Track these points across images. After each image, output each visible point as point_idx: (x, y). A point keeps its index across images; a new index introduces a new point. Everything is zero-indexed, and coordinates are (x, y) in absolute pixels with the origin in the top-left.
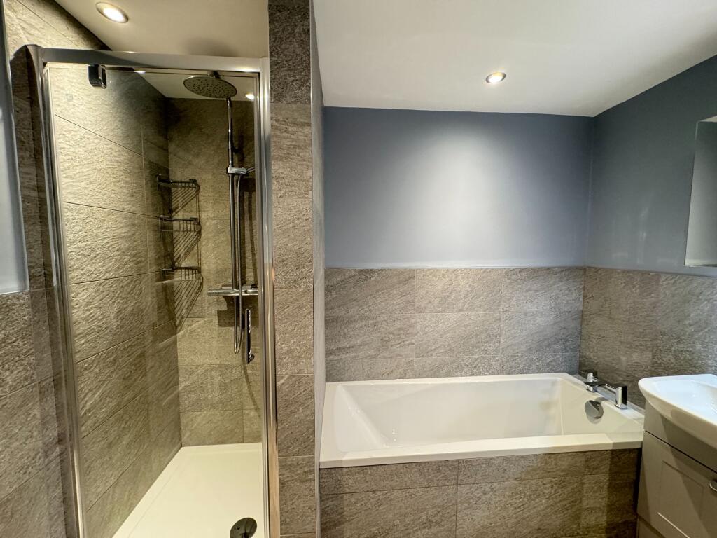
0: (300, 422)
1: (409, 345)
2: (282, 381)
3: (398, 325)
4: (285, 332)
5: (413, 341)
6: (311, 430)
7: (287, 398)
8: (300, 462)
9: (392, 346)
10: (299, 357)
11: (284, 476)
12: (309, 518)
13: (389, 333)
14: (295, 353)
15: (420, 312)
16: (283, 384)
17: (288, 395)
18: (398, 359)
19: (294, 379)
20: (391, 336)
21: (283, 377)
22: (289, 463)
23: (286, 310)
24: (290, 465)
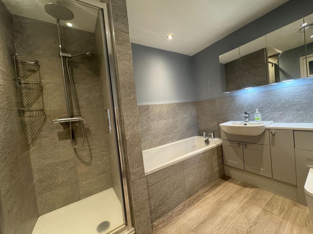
0: (137, 153)
1: (150, 135)
2: (128, 137)
3: (145, 127)
4: (127, 116)
5: (152, 133)
6: (141, 156)
7: (131, 144)
8: (139, 170)
9: (144, 136)
10: (134, 126)
11: (133, 179)
12: (144, 194)
13: (143, 131)
14: (132, 124)
15: (153, 121)
16: (129, 138)
17: (131, 143)
18: (147, 141)
19: (133, 135)
20: (144, 132)
21: (128, 135)
22: (134, 172)
23: (127, 106)
24: (135, 173)
